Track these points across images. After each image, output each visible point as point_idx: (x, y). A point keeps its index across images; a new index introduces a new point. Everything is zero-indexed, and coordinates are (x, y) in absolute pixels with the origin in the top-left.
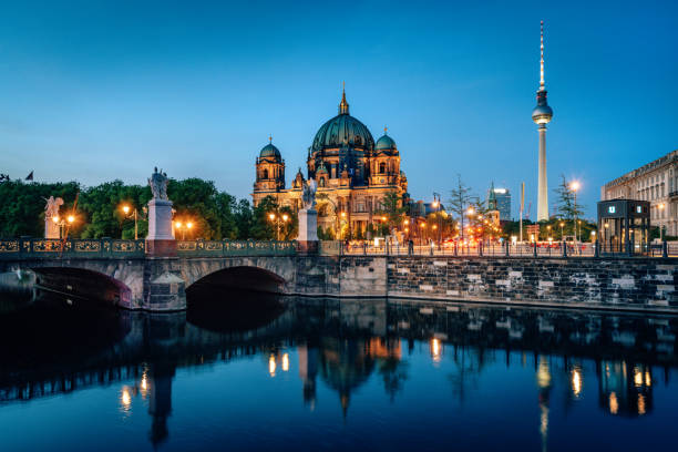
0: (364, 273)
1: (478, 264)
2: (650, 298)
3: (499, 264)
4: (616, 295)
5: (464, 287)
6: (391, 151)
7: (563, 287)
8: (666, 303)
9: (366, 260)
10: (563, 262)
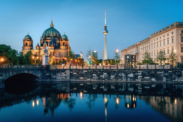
0: (63, 74)
1: (95, 71)
2: (137, 79)
3: (101, 71)
4: (129, 78)
5: (92, 77)
6: (66, 39)
7: (117, 77)
8: (140, 80)
10: (117, 70)
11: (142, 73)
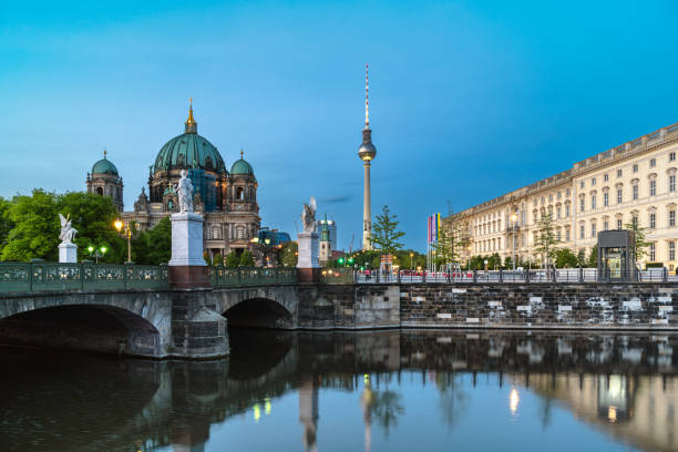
0: (379, 303)
1: (498, 291)
2: (654, 317)
3: (520, 291)
4: (626, 316)
5: (484, 313)
7: (580, 310)
8: (666, 321)
9: (380, 289)
10: (581, 287)
11: (673, 295)
